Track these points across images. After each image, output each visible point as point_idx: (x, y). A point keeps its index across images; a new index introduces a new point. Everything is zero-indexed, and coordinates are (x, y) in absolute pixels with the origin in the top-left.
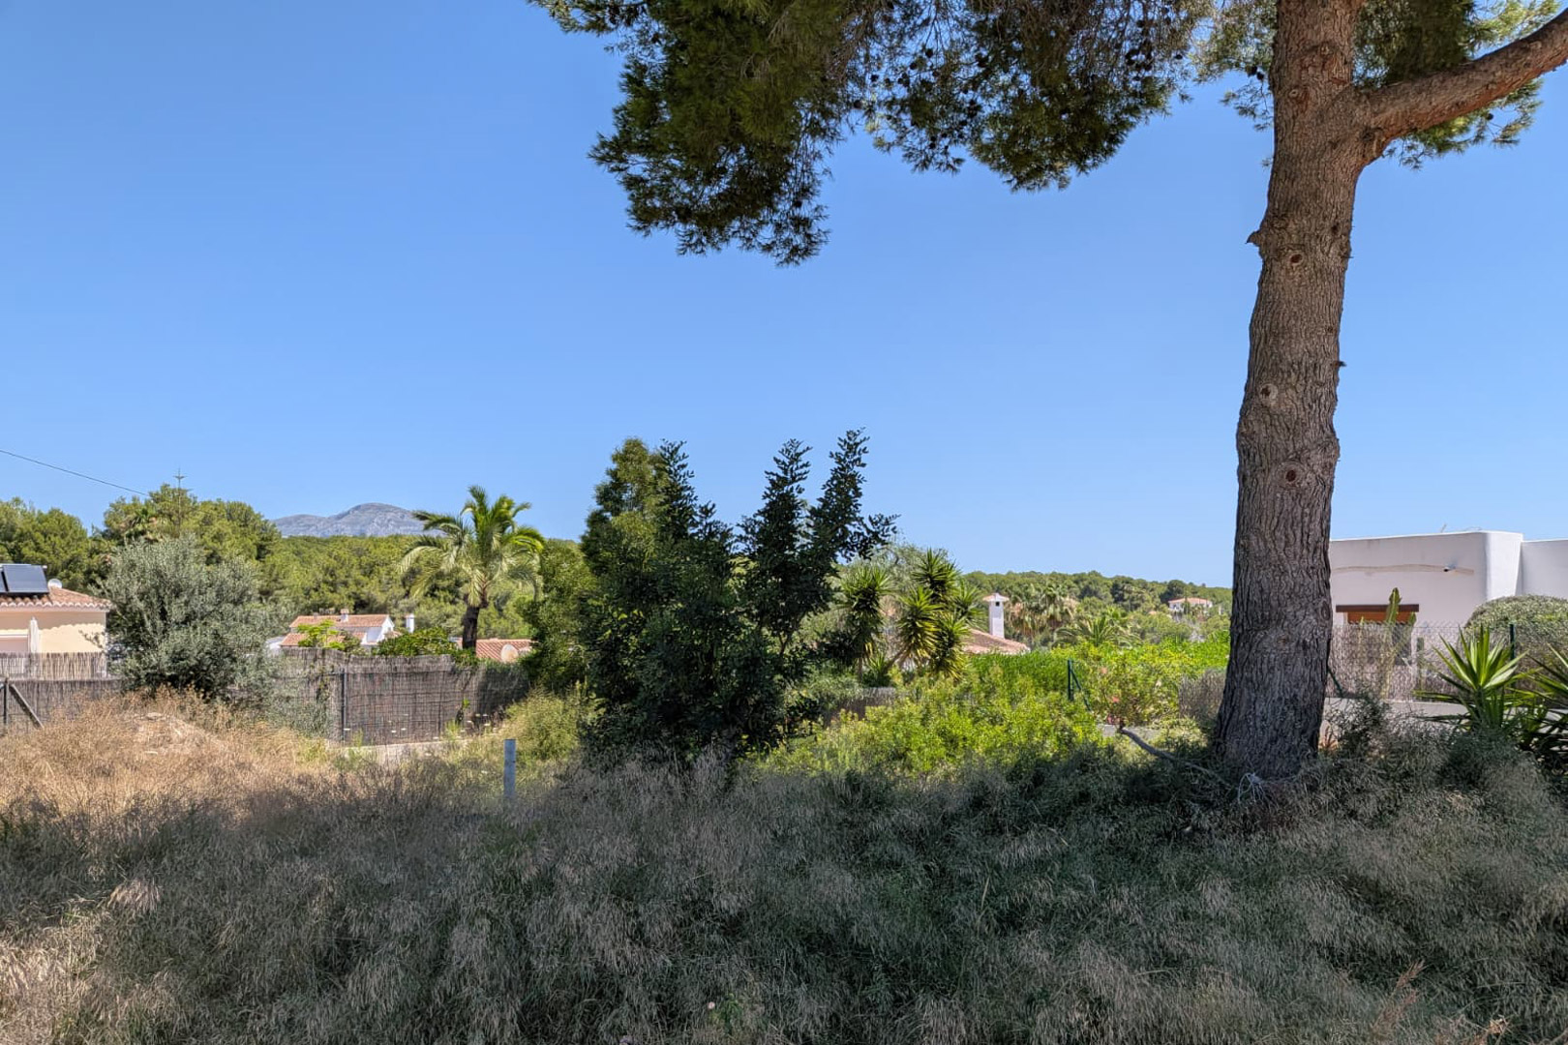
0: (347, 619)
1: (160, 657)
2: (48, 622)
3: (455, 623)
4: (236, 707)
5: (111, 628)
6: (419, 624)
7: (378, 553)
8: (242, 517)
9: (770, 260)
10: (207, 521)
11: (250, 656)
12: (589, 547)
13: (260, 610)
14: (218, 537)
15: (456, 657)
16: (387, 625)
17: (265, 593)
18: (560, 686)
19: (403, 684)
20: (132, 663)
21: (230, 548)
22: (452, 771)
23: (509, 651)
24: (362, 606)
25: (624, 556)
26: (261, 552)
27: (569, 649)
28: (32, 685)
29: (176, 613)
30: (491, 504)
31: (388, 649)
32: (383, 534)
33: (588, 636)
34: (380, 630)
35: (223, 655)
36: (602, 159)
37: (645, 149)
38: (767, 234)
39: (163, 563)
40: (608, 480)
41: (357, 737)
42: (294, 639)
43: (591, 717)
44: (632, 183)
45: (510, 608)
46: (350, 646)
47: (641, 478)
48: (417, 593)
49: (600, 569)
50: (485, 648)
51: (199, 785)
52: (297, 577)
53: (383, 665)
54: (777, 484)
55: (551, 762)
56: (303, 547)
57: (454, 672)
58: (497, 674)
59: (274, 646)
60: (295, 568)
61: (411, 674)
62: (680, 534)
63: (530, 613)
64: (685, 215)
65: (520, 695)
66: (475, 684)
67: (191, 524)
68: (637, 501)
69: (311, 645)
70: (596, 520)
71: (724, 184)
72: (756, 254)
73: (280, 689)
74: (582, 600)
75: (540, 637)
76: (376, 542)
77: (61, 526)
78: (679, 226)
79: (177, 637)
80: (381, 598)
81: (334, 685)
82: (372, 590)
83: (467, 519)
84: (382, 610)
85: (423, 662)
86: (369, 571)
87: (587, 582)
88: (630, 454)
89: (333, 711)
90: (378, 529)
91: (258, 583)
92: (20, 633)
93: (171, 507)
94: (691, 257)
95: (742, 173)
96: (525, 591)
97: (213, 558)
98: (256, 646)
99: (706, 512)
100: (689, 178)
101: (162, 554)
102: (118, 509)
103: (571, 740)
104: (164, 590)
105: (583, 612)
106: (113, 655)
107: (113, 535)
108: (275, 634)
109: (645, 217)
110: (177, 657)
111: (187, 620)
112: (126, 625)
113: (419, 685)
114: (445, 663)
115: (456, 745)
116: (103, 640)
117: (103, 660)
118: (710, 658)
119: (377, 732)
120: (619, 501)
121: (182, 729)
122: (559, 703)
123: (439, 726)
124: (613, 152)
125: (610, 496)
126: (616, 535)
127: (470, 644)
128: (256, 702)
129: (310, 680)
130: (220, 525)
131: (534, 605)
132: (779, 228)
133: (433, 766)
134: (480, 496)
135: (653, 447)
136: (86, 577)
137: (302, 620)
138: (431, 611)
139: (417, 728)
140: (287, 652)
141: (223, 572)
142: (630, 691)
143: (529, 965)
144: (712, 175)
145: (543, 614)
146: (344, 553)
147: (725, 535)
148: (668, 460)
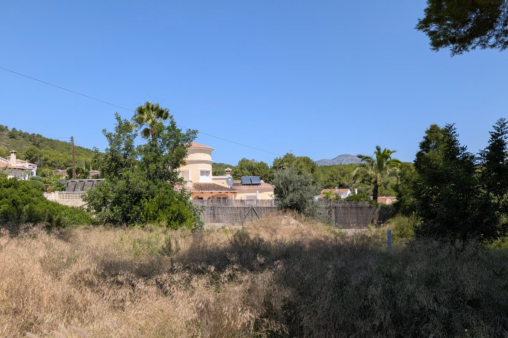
0: (337, 190)
1: (287, 201)
2: (261, 191)
3: (371, 191)
4: (307, 215)
5: (275, 193)
6: (358, 191)
7: (346, 170)
8: (307, 161)
9: (496, 50)
10: (298, 163)
11: (310, 201)
12: (417, 164)
13: (313, 188)
14: (301, 167)
15: (371, 202)
16: (349, 192)
17: (314, 183)
18: (407, 213)
19: (354, 210)
20: (280, 202)
21: (305, 170)
22: (369, 239)
23: (389, 201)
24: (341, 186)
25: (430, 167)
26: (313, 171)
27: (411, 200)
28: (258, 208)
29: (291, 189)
30: (382, 151)
31: (349, 199)
32: (347, 164)
33: (417, 195)
34: (347, 193)
35: (303, 201)
36: (420, 28)
37: (437, 21)
38: (492, 40)
39: (287, 175)
40: (424, 140)
41: (340, 226)
42: (321, 196)
43: (418, 224)
44: (431, 34)
45: (389, 187)
46: (338, 198)
47: (437, 138)
48: (358, 181)
49: (421, 172)
50: (380, 199)
51: (298, 237)
52: (322, 178)
53: (348, 204)
54: (495, 136)
55: (404, 239)
56: (324, 168)
57: (370, 207)
58: (385, 208)
59: (316, 198)
60: (322, 174)
61: (357, 208)
62: (453, 158)
63: (396, 188)
64: (453, 41)
65: (393, 215)
66: (377, 211)
67: (294, 163)
68: (435, 147)
69: (327, 198)
70: (419, 155)
71: (470, 26)
72: (488, 49)
73: (318, 211)
74: (415, 183)
75: (399, 197)
76: (345, 166)
77: (263, 166)
78: (451, 46)
79: (291, 195)
80: (347, 184)
81: (333, 210)
82: (344, 181)
83: (374, 157)
84: (347, 187)
85: (360, 204)
86: (343, 175)
87: (416, 176)
88: (433, 130)
89: (333, 218)
90: (346, 162)
91: (312, 180)
92: (254, 194)
93: (289, 158)
94: (457, 56)
95: (477, 19)
96: (394, 181)
97: (300, 173)
98: (311, 198)
99: (463, 149)
100: (454, 26)
101: (286, 172)
102: (276, 161)
103: (411, 232)
104: (287, 183)
105: (415, 187)
106: (276, 200)
107: (275, 168)
108: (317, 195)
109: (437, 44)
110: (291, 201)
111: (294, 190)
112: (279, 192)
113: (359, 211)
114: (367, 204)
115: (371, 231)
116: (273, 196)
117: (273, 202)
118: (466, 204)
119: (347, 225)
120: (429, 147)
121: (293, 221)
122: (407, 219)
123: (366, 225)
124: (424, 25)
125: (425, 146)
126: (427, 160)
127: (375, 198)
128: (311, 215)
129: (326, 208)
130: (302, 163)
131: (397, 186)
132: (497, 36)
133: (363, 237)
134: (378, 149)
135: (442, 126)
136: (269, 179)
137: (324, 191)
138: (363, 187)
139: (359, 225)
140: (320, 200)
141: (302, 177)
142: (434, 215)
143: (395, 303)
144: (464, 24)
145: (400, 189)
146: (335, 170)
147: (472, 157)
148: (448, 132)
